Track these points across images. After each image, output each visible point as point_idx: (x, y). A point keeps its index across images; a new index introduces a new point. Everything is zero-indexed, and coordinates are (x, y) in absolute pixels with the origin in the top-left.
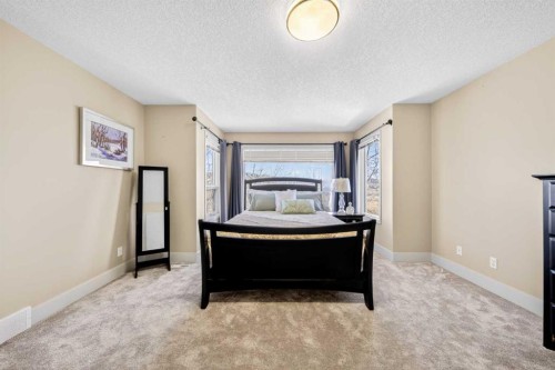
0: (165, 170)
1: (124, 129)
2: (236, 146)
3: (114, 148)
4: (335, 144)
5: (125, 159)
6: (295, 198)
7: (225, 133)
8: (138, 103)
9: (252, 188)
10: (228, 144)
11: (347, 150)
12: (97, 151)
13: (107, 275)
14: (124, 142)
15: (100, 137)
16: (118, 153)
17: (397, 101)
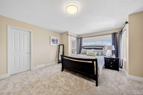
0: (63, 45)
1: (57, 39)
2: (81, 38)
3: (55, 42)
4: (112, 34)
5: (57, 44)
6: (92, 51)
7: (79, 36)
8: (60, 33)
9: (83, 48)
10: (79, 38)
11: (118, 35)
12: (53, 43)
13: (54, 63)
14: (57, 41)
15: (53, 40)
16: (56, 43)
17: (129, 14)
